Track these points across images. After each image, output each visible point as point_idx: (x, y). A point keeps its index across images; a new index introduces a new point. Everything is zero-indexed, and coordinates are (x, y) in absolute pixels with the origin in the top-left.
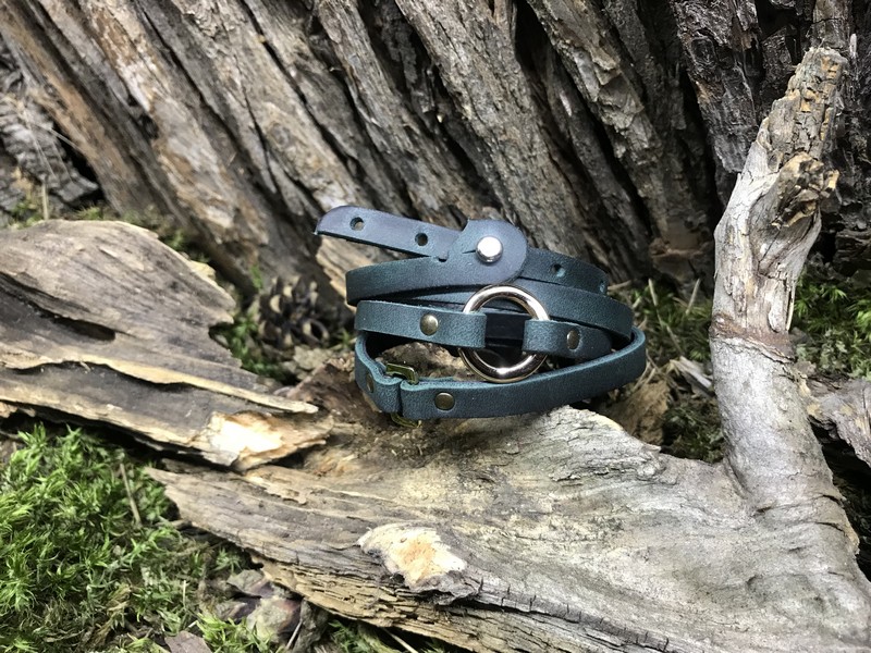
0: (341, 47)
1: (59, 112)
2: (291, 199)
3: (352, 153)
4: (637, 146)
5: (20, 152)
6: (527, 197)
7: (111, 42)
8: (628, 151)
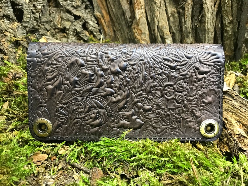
0: (187, 12)
1: (102, 19)
2: (159, 40)
3: (175, 32)
4: (229, 34)
5: (90, 27)
6: (209, 41)
7: (137, 5)
8: (227, 35)
